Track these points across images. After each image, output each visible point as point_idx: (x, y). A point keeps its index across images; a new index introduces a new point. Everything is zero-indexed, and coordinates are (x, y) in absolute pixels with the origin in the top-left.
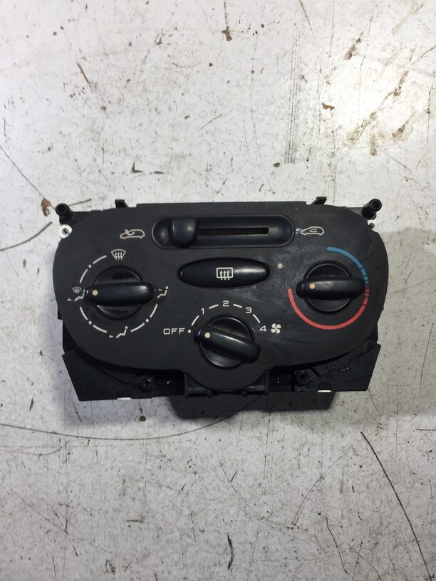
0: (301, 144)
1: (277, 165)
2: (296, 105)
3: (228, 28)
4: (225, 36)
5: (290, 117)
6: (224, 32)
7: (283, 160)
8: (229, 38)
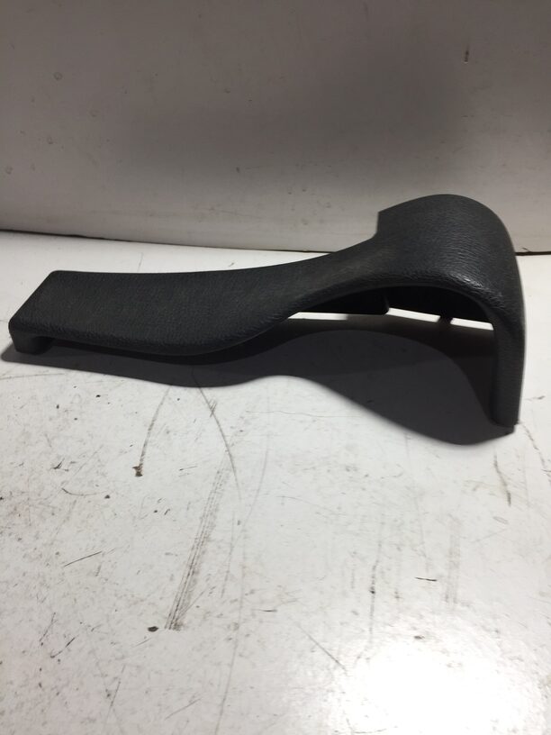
0: (195, 605)
1: (153, 629)
2: (198, 557)
3: (141, 464)
4: (134, 472)
5: (188, 569)
6: (136, 468)
7: (164, 626)
8: (139, 474)
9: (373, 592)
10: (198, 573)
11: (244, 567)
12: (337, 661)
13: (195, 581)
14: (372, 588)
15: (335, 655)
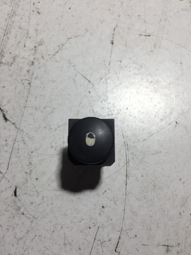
9: (112, 43)
10: (10, 33)
11: (37, 30)
12: (89, 81)
13: (8, 38)
14: (112, 41)
15: (88, 78)
